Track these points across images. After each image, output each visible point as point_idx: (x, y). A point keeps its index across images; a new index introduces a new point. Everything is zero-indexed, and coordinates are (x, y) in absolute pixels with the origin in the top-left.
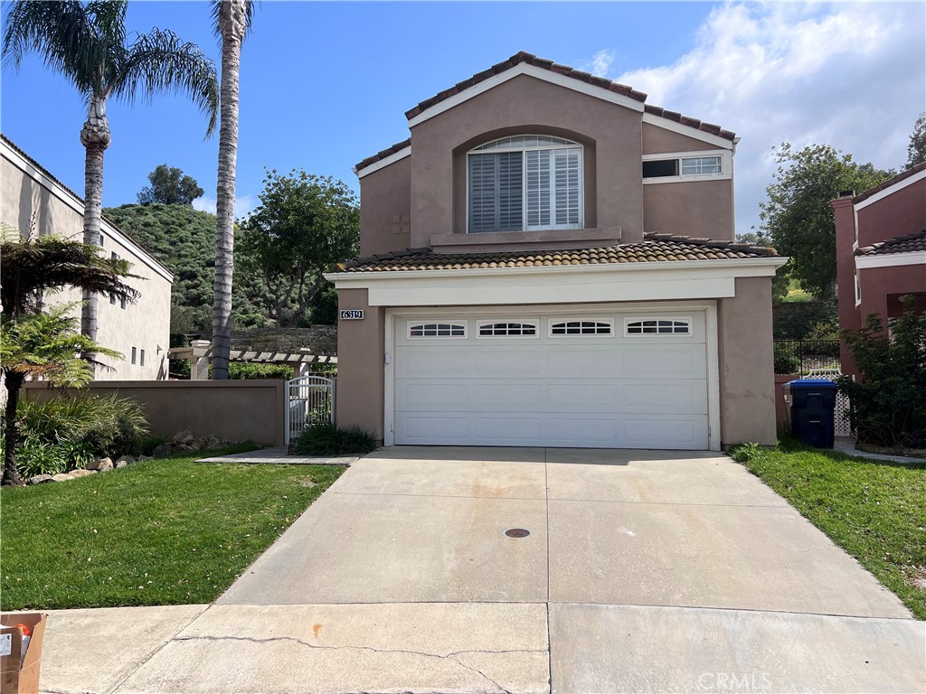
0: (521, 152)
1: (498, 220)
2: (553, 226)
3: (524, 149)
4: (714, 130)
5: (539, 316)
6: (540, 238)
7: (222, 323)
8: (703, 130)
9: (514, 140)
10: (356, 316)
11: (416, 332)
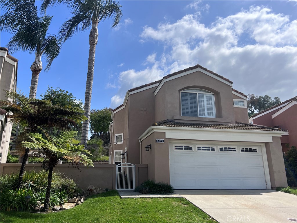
0: (197, 93)
1: (190, 113)
2: (206, 116)
3: (198, 93)
4: (242, 94)
5: (215, 145)
6: (209, 120)
7: (85, 142)
8: (239, 93)
9: (194, 89)
10: (162, 142)
11: (177, 148)
